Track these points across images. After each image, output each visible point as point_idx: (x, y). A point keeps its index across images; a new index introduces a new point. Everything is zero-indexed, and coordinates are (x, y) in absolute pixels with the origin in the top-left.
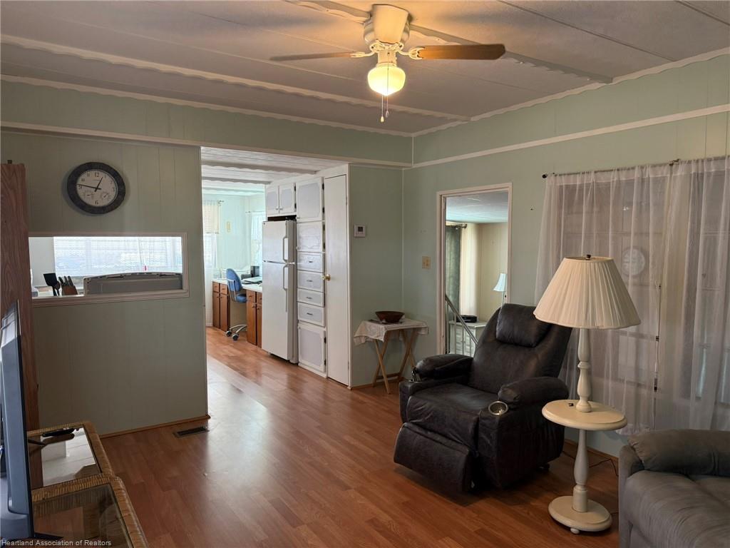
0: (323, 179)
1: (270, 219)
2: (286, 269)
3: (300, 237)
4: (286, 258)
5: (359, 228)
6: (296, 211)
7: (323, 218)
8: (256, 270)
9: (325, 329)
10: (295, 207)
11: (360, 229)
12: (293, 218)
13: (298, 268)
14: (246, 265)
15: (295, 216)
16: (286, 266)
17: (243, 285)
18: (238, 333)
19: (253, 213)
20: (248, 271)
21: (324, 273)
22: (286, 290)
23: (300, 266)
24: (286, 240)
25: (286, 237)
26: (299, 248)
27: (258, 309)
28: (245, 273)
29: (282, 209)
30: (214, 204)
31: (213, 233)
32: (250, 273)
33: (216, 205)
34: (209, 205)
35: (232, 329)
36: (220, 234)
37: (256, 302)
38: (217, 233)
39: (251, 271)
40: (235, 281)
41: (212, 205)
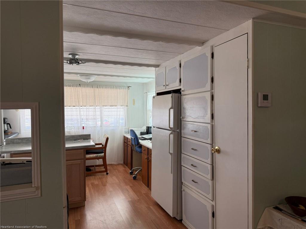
0: (212, 48)
1: (159, 94)
2: (172, 136)
3: (184, 108)
4: (172, 126)
5: (264, 95)
6: (180, 85)
7: (212, 88)
8: (150, 129)
9: (213, 203)
10: (180, 81)
11: (265, 97)
12: (178, 91)
13: (183, 135)
14: (144, 125)
15: (181, 89)
16: (171, 133)
17: (140, 141)
18: (136, 174)
19: (148, 93)
20: (144, 129)
21: (212, 144)
22: (171, 154)
23: (184, 134)
24: (172, 111)
25: (171, 108)
26: (183, 118)
27: (149, 161)
28: (143, 131)
29: (167, 85)
30: (126, 89)
31: (125, 106)
32: (146, 131)
33: (127, 89)
34: (123, 89)
35: (133, 170)
36: (129, 107)
37: (148, 155)
38: (127, 106)
39: (147, 130)
40: (134, 138)
41: (124, 89)
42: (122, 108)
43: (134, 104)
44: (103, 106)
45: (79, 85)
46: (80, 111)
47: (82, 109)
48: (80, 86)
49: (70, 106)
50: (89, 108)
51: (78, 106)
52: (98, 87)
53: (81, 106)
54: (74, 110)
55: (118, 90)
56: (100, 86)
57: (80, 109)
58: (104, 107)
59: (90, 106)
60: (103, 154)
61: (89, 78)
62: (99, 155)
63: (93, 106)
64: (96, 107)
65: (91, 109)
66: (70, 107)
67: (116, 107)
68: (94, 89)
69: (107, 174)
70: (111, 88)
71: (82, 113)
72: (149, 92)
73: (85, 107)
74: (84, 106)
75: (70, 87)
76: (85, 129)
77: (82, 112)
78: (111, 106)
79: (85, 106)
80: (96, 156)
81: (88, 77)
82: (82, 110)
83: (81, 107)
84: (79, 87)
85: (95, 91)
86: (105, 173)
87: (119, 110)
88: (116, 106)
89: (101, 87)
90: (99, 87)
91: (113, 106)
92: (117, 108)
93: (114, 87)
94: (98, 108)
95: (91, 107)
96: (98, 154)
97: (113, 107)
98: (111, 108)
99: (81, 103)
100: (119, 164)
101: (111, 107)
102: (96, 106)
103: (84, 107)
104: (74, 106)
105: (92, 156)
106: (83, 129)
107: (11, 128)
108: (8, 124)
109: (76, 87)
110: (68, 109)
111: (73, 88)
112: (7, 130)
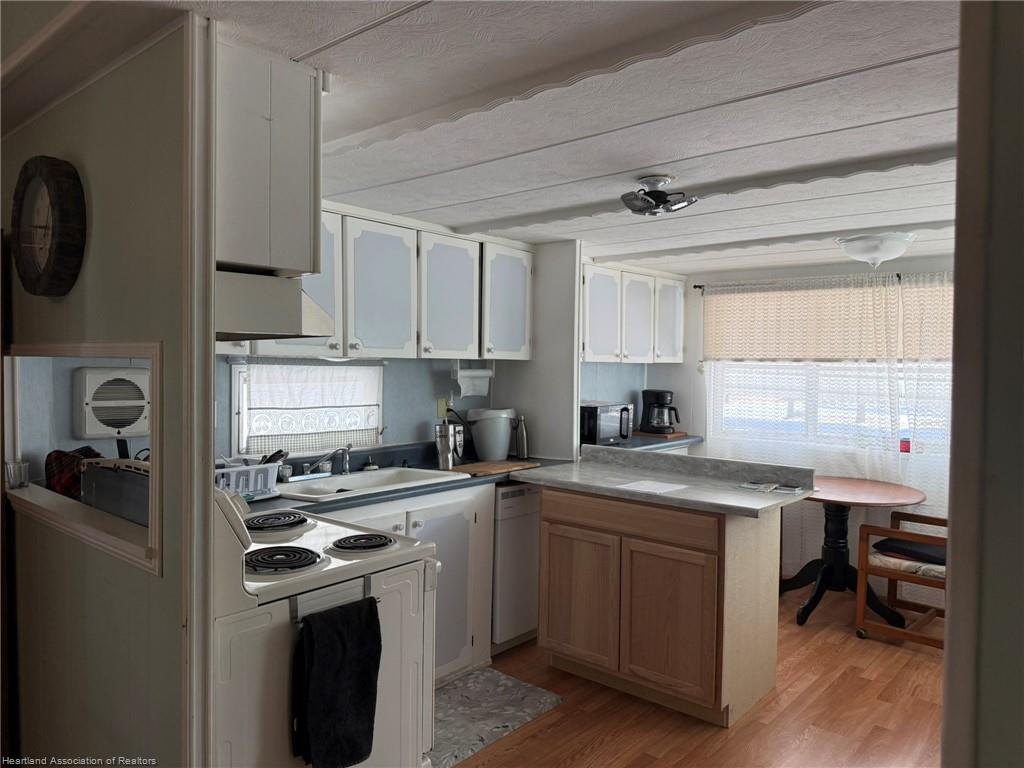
45: (895, 279)
46: (892, 380)
47: (900, 370)
48: (900, 281)
49: (856, 360)
50: (929, 370)
51: (887, 361)
53: (900, 361)
57: (894, 370)
61: (876, 248)
62: (925, 567)
63: (948, 359)
65: (942, 371)
66: (856, 365)
73: (915, 365)
74: (910, 360)
75: (862, 287)
76: (910, 454)
77: (902, 382)
79: (915, 360)
80: (908, 567)
82: (901, 375)
83: (900, 365)
84: (893, 284)
96: (919, 564)
99: (900, 348)
103: (910, 364)
104: (874, 360)
105: (895, 564)
107: (678, 421)
108: (671, 409)
109: (884, 285)
110: (850, 369)
111: (870, 290)
112: (669, 427)
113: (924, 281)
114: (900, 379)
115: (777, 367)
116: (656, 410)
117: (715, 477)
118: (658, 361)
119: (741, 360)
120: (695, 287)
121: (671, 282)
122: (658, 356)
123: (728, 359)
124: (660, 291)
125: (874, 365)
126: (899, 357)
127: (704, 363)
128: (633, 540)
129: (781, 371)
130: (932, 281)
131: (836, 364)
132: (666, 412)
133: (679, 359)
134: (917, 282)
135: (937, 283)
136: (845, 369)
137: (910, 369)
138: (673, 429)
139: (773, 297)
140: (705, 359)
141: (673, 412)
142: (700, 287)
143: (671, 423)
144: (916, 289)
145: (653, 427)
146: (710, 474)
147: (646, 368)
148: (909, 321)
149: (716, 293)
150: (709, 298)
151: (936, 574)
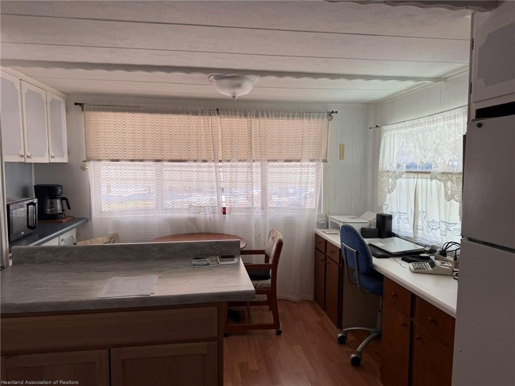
8: (387, 221)
17: (375, 261)
18: (360, 353)
19: (385, 128)
20: (371, 221)
28: (367, 226)
30: (323, 117)
31: (319, 160)
32: (374, 227)
33: (326, 119)
34: (316, 119)
35: (347, 331)
36: (329, 163)
37: (412, 315)
38: (325, 161)
39: (378, 222)
40: (357, 252)
41: (320, 119)
42: (312, 166)
43: (342, 156)
44: (269, 161)
45: (216, 111)
46: (217, 173)
47: (221, 167)
48: (218, 113)
49: (196, 161)
50: (236, 167)
51: (213, 161)
52: (257, 116)
53: (220, 161)
54: (203, 169)
55: (306, 121)
56: (262, 112)
57: (217, 167)
58: (271, 164)
59: (240, 161)
60: (269, 281)
61: (238, 86)
62: (260, 283)
63: (245, 161)
64: (254, 163)
65: (242, 167)
66: (195, 164)
67: (299, 163)
68: (249, 119)
69: (279, 333)
70: (288, 116)
71: (222, 178)
72: (385, 125)
73: (229, 164)
74: (225, 160)
75: (197, 115)
76: (227, 215)
77: (221, 174)
78: (286, 161)
79: (229, 161)
81: (236, 82)
82: (221, 169)
83: (220, 164)
84: (217, 115)
85: (251, 124)
86: (274, 331)
87: (305, 170)
88: (298, 161)
89: (265, 114)
90: (260, 114)
91: (291, 161)
92: (302, 166)
93: (296, 114)
94: (257, 167)
95: (241, 163)
97: (292, 163)
98: (287, 166)
99: (220, 153)
100: (302, 302)
101: (287, 163)
102: (254, 161)
103: (226, 163)
104: (205, 161)
106: (224, 213)
107: (69, 208)
108: (62, 199)
109: (210, 115)
110: (192, 167)
111: (202, 117)
112: (61, 214)
113: (231, 114)
114: (221, 172)
115: (145, 166)
116: (49, 201)
117: (163, 258)
118: (52, 161)
119: (117, 160)
120: (76, 104)
121: (57, 98)
122: (52, 157)
123: (107, 160)
124: (50, 103)
125: (206, 164)
126: (219, 159)
127: (87, 163)
128: (124, 349)
129: (147, 168)
130: (235, 115)
131: (183, 164)
132: (58, 201)
133: (65, 160)
134: (228, 114)
135: (238, 116)
136: (188, 166)
137: (226, 166)
138: (65, 214)
139: (139, 116)
140: (88, 160)
141: (64, 202)
142: (80, 104)
143: (63, 210)
144: (227, 119)
145: (47, 214)
146: (157, 257)
147: (33, 167)
148: (224, 138)
149: (94, 111)
150: (88, 113)
151: (266, 286)
